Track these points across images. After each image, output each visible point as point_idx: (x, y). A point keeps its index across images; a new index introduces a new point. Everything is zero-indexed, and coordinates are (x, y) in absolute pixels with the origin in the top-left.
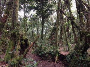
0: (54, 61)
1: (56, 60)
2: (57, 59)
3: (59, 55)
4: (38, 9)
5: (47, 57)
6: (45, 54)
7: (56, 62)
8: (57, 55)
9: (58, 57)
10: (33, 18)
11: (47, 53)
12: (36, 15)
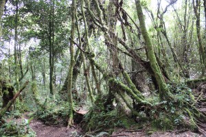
0: (66, 124)
1: (70, 123)
2: (71, 121)
3: (74, 116)
4: (43, 37)
5: (55, 120)
6: (50, 116)
7: (68, 127)
8: (72, 116)
9: (74, 118)
10: (34, 54)
11: (55, 114)
12: (40, 47)
